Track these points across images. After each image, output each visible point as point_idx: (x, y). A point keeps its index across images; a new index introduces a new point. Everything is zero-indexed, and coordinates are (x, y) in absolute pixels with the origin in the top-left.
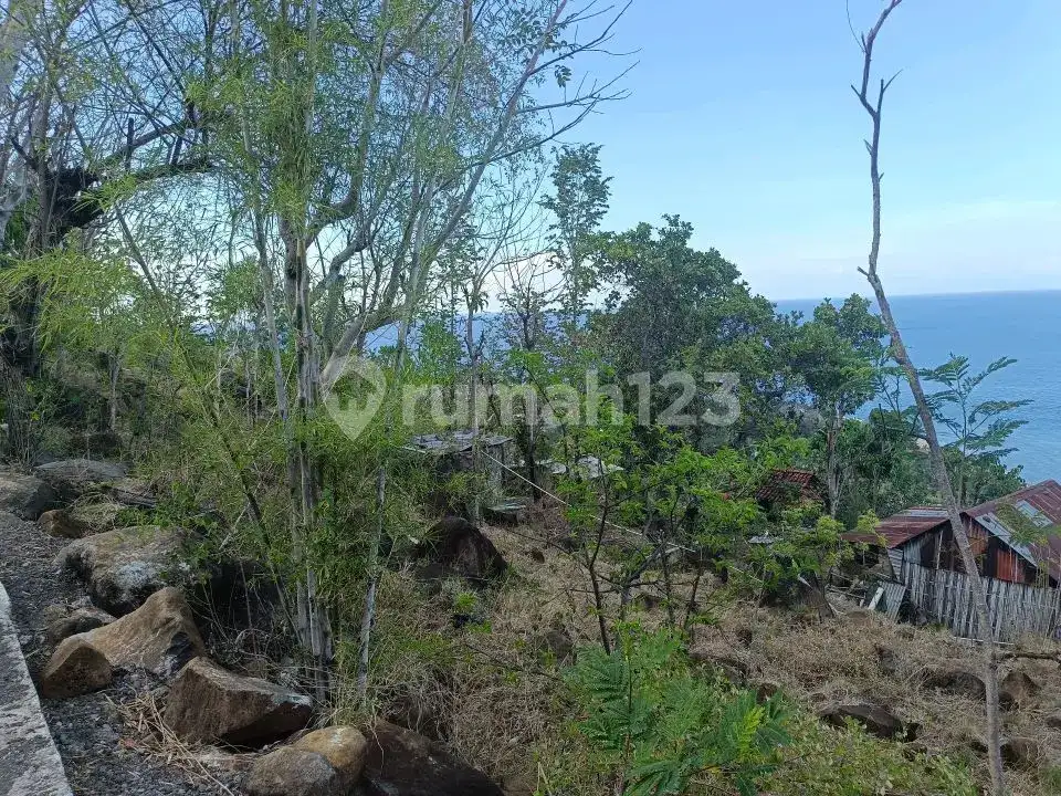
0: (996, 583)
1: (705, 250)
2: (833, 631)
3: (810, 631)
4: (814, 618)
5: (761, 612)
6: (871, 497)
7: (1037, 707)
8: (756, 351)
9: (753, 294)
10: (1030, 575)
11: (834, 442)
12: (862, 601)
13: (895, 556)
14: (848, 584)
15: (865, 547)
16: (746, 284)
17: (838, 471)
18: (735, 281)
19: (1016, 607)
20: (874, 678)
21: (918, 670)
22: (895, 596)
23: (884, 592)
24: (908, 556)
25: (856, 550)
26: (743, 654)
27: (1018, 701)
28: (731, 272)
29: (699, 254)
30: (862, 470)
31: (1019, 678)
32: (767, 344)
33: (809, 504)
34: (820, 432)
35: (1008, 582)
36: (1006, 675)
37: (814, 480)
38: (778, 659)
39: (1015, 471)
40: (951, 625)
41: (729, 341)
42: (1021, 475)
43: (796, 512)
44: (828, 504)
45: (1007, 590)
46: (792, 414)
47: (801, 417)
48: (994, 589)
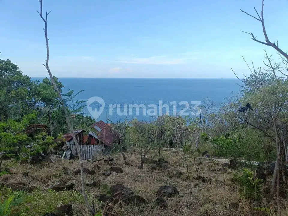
0: (91, 145)
1: (5, 60)
3: (45, 168)
4: (47, 164)
5: (31, 166)
6: (61, 130)
7: (100, 172)
8: (26, 91)
9: (23, 75)
10: (98, 142)
11: (51, 116)
12: (60, 157)
13: (68, 144)
14: (56, 153)
15: (60, 142)
16: (21, 71)
17: (52, 124)
18: (17, 70)
19: (95, 150)
20: (63, 176)
21: (74, 170)
22: (68, 153)
23: (66, 153)
24: (71, 143)
25: (57, 144)
26: (25, 180)
27: (96, 172)
28: (16, 68)
29: (3, 61)
30: (59, 122)
31: (96, 166)
32: (29, 89)
33: (44, 133)
34: (47, 114)
35: (93, 145)
36: (93, 166)
37: (45, 127)
38: (35, 179)
39: (94, 119)
41: (16, 88)
43: (40, 136)
44: (50, 132)
45: (93, 147)
46: (38, 109)
47: (41, 110)
48: (91, 147)
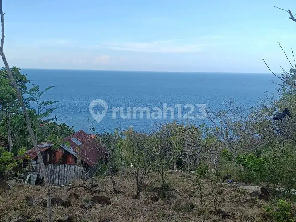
0: (66, 165)
2: (10, 195)
4: (2, 192)
6: (25, 142)
7: (78, 203)
10: (76, 161)
11: (10, 123)
12: (22, 181)
13: (33, 162)
14: (17, 176)
15: (22, 160)
20: (25, 209)
21: (41, 201)
23: (30, 176)
24: (38, 162)
25: (18, 163)
27: (72, 202)
31: (73, 195)
34: (4, 120)
35: (70, 164)
36: (69, 195)
37: (2, 138)
39: (71, 128)
40: (53, 183)
42: (73, 129)
44: (8, 146)
45: (70, 167)
48: (66, 167)
